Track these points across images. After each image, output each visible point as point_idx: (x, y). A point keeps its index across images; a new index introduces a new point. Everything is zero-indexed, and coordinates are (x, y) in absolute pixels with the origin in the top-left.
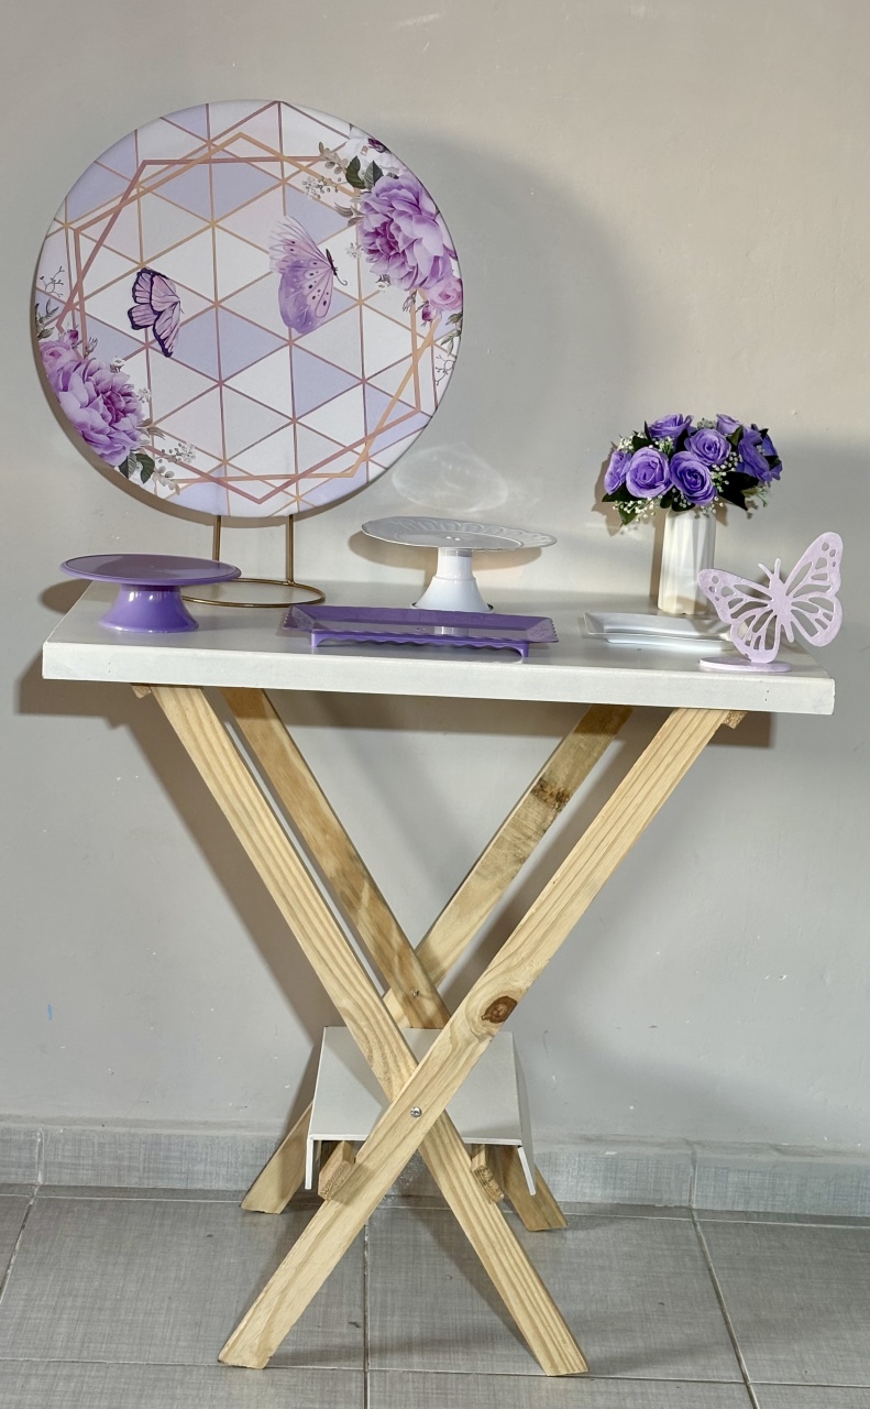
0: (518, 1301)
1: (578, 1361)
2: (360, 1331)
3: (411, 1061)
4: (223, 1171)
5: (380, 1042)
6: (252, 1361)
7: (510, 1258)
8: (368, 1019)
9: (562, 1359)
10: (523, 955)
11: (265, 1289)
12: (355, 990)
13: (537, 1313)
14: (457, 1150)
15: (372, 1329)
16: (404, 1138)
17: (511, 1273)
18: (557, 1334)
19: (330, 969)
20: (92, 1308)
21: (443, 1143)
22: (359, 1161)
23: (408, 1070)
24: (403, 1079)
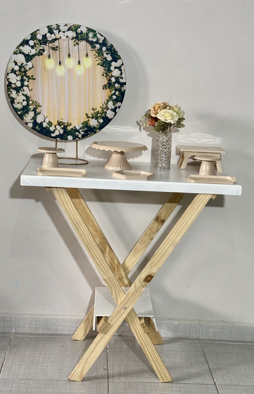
0: (153, 361)
1: (170, 378)
2: (106, 371)
3: (123, 293)
4: (66, 328)
5: (115, 288)
6: (78, 380)
7: (151, 349)
8: (111, 282)
9: (165, 377)
10: (155, 263)
11: (82, 359)
12: (108, 273)
13: (158, 364)
14: (136, 318)
15: (110, 370)
16: (121, 315)
17: (151, 353)
18: (164, 370)
19: (101, 268)
20: (30, 365)
21: (132, 316)
22: (108, 322)
23: (123, 296)
24: (121, 299)
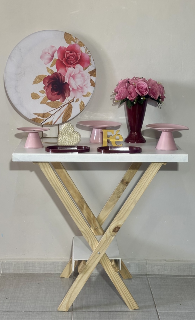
0: (123, 294)
5: (90, 238)
6: (65, 310)
7: (121, 284)
8: (87, 233)
9: (133, 306)
10: (121, 217)
11: (67, 294)
12: (84, 227)
13: (127, 296)
14: (108, 261)
16: (96, 259)
17: (121, 287)
18: (132, 301)
19: (78, 222)
23: (97, 244)
24: (95, 246)
